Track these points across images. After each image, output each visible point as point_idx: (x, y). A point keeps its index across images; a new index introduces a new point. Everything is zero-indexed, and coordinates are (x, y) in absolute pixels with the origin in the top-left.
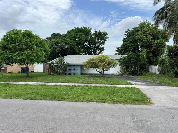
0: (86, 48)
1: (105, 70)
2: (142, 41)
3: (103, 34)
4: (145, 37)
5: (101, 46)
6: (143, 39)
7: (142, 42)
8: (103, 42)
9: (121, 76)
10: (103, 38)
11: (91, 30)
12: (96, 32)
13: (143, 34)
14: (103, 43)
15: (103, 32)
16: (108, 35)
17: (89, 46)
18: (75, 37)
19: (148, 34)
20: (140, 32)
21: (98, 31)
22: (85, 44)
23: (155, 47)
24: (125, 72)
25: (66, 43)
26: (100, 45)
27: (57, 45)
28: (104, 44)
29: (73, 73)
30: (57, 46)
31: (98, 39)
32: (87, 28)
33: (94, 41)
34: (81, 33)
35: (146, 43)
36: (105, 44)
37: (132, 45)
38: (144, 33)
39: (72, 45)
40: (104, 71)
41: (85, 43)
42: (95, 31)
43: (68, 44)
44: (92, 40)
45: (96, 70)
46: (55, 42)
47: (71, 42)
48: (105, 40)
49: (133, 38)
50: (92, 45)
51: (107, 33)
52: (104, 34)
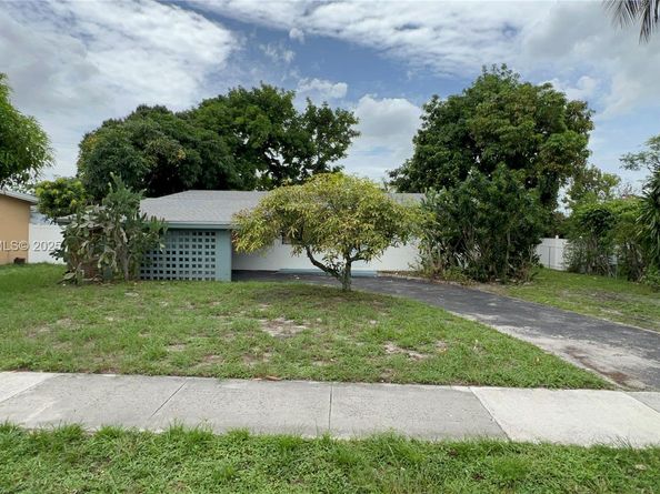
0: (272, 168)
1: (357, 258)
2: (496, 138)
3: (337, 117)
4: (507, 121)
5: (330, 165)
6: (501, 129)
7: (498, 140)
8: (337, 147)
9: (423, 282)
10: (338, 133)
11: (293, 102)
12: (312, 109)
13: (500, 112)
14: (339, 152)
15: (337, 112)
16: (356, 123)
17: (285, 162)
18: (228, 122)
19: (518, 110)
20: (487, 105)
21: (319, 106)
22: (269, 156)
23: (552, 160)
24: (446, 266)
25: (184, 142)
26: (325, 159)
27: (139, 147)
28: (341, 155)
29: (191, 269)
30: (141, 147)
31: (320, 137)
32: (279, 92)
33: (306, 141)
34: (253, 108)
35: (513, 147)
36: (346, 156)
37: (452, 155)
38: (502, 108)
39: (212, 149)
40: (349, 265)
41: (269, 152)
42: (307, 104)
43: (195, 145)
44: (296, 138)
45: (309, 255)
46: (131, 134)
47: (205, 139)
48: (346, 143)
49: (457, 129)
50: (295, 160)
51: (355, 116)
52: (340, 119)
